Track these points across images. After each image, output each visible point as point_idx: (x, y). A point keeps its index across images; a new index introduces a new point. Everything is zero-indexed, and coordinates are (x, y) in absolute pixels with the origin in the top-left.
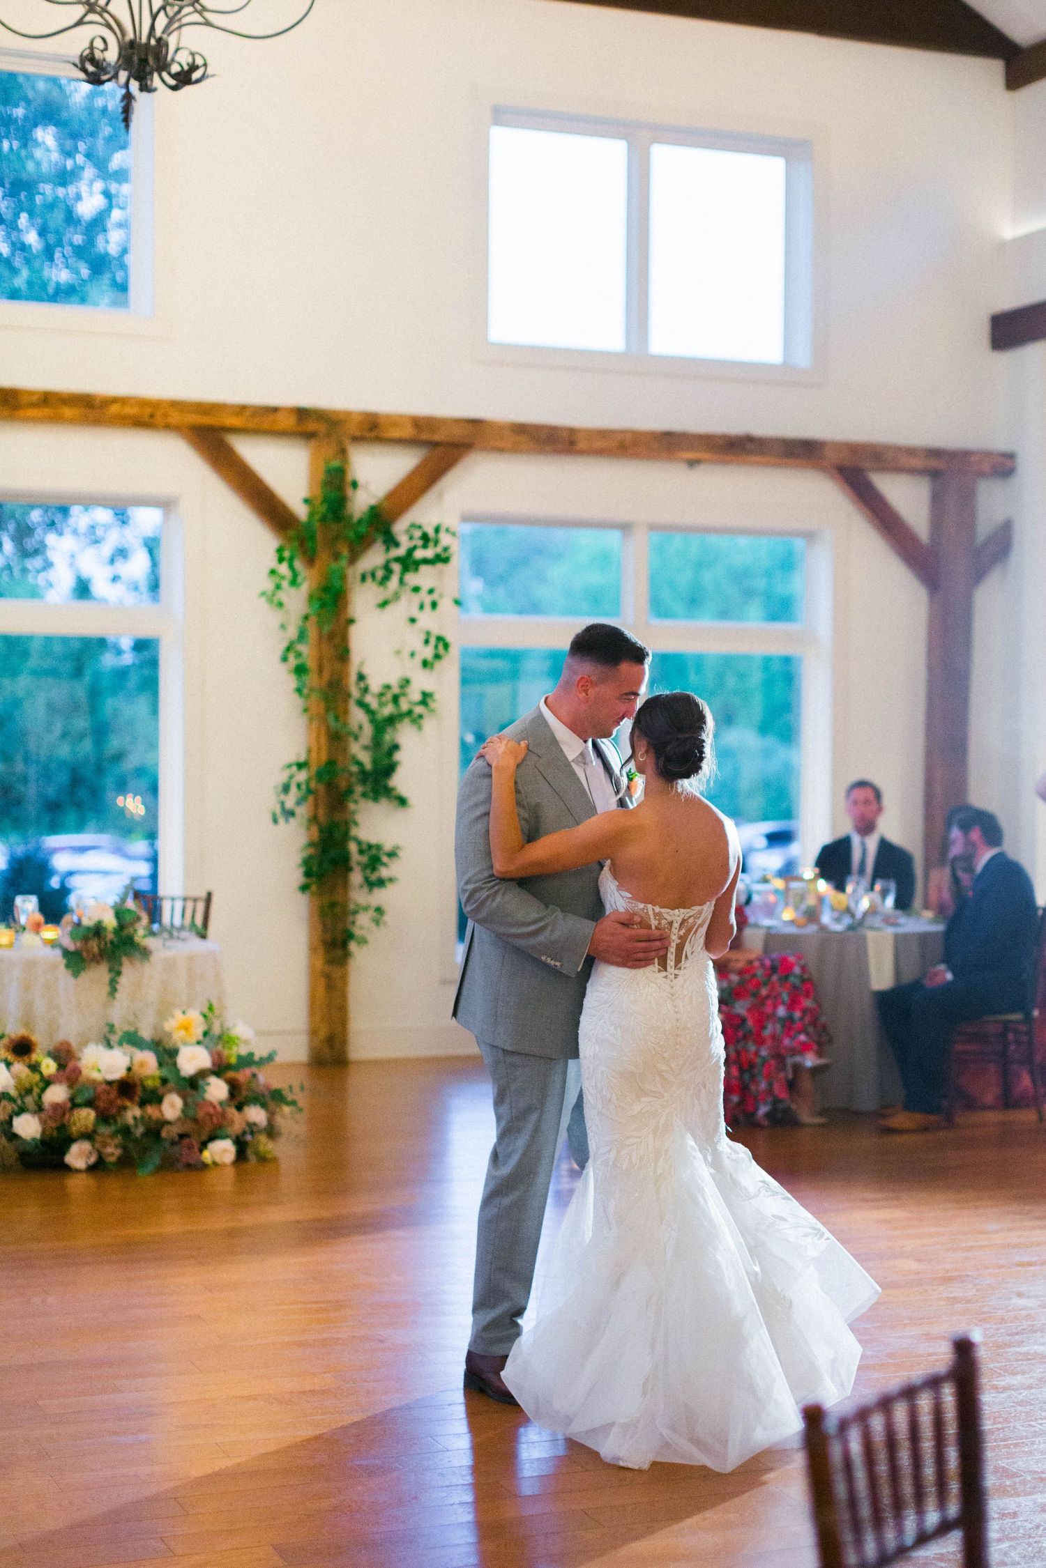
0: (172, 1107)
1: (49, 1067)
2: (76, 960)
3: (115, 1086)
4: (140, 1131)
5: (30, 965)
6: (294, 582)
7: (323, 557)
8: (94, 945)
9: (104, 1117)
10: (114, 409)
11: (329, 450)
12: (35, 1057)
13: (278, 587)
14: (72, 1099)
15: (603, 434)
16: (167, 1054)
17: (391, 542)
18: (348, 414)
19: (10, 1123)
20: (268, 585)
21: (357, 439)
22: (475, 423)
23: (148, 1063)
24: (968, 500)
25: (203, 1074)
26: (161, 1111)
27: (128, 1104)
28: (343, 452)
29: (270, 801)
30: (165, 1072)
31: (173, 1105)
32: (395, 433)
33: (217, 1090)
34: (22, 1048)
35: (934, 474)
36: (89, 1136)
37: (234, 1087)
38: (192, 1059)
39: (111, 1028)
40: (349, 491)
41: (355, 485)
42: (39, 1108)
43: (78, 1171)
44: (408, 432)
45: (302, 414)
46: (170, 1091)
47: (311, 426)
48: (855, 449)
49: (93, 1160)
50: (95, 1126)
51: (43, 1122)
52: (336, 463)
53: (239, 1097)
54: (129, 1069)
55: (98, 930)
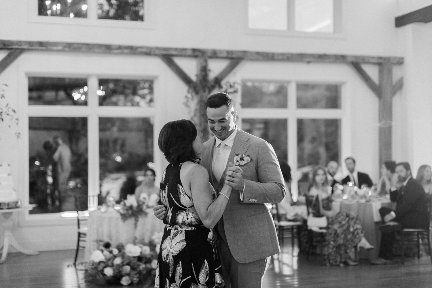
1: (116, 251)
2: (124, 217)
3: (137, 258)
4: (144, 272)
5: (110, 218)
6: (192, 99)
7: (201, 92)
8: (130, 212)
9: (133, 268)
10: (139, 50)
11: (202, 60)
12: (111, 249)
13: (188, 101)
14: (122, 263)
15: (282, 54)
18: (208, 50)
19: (103, 270)
20: (184, 100)
21: (210, 57)
22: (245, 52)
23: (147, 250)
24: (390, 71)
26: (151, 266)
27: (140, 263)
28: (206, 61)
30: (152, 253)
31: (155, 263)
32: (221, 55)
34: (107, 246)
35: (380, 64)
36: (128, 275)
39: (136, 238)
40: (208, 72)
41: (210, 71)
42: (112, 266)
43: (125, 286)
44: (225, 55)
45: (194, 50)
46: (154, 259)
47: (197, 53)
48: (356, 57)
49: (129, 282)
50: (130, 271)
51: (114, 270)
52: (204, 64)
54: (141, 253)
55: (131, 207)
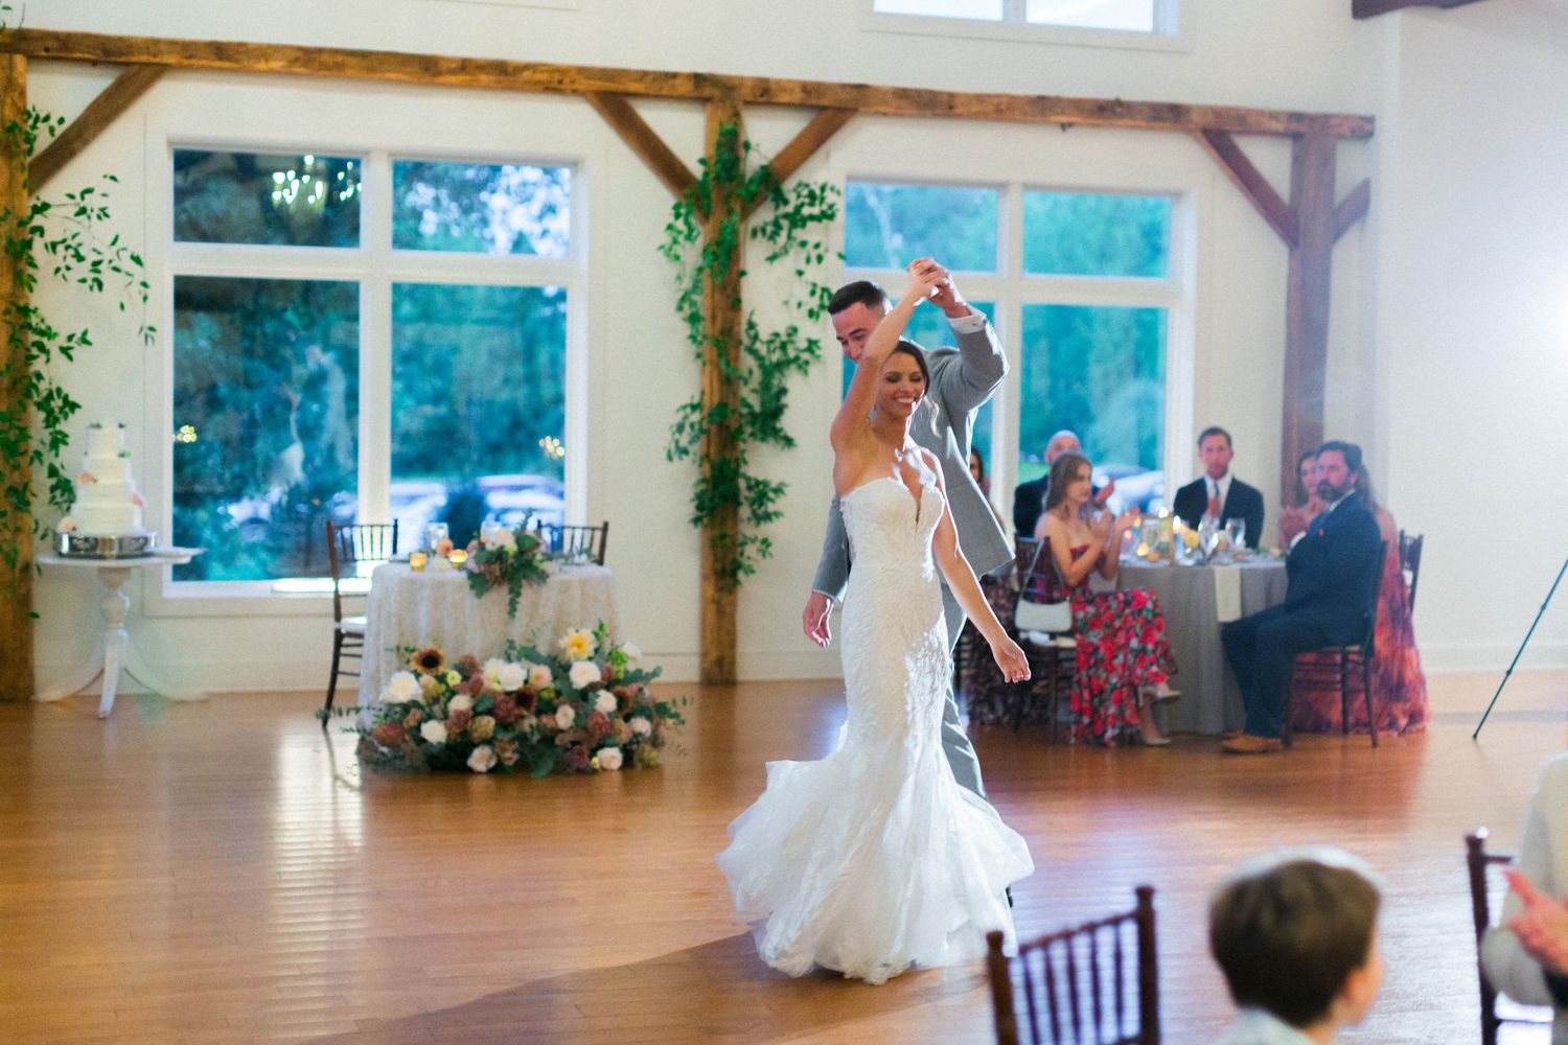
0: (565, 717)
1: (454, 678)
2: (480, 582)
3: (514, 696)
4: (536, 738)
5: (440, 585)
6: (689, 237)
7: (718, 214)
8: (496, 568)
9: (503, 725)
10: (527, 75)
11: (722, 114)
12: (442, 669)
13: (675, 241)
14: (474, 708)
15: (980, 98)
16: (561, 669)
17: (781, 199)
18: (742, 79)
19: (418, 728)
20: (666, 239)
21: (748, 103)
22: (860, 88)
23: (543, 676)
24: (1327, 162)
25: (593, 687)
26: (554, 719)
27: (525, 713)
28: (737, 115)
29: (665, 439)
30: (559, 685)
31: (565, 715)
32: (785, 98)
33: (606, 702)
34: (430, 661)
35: (1296, 137)
36: (489, 742)
37: (622, 700)
38: (584, 673)
39: (511, 644)
40: (742, 152)
41: (747, 146)
42: (445, 716)
43: (480, 773)
44: (797, 97)
45: (699, 79)
46: (564, 703)
47: (707, 91)
48: (1218, 113)
49: (493, 763)
50: (495, 732)
51: (449, 728)
52: (729, 127)
53: (627, 708)
54: (526, 682)
55: (500, 555)
